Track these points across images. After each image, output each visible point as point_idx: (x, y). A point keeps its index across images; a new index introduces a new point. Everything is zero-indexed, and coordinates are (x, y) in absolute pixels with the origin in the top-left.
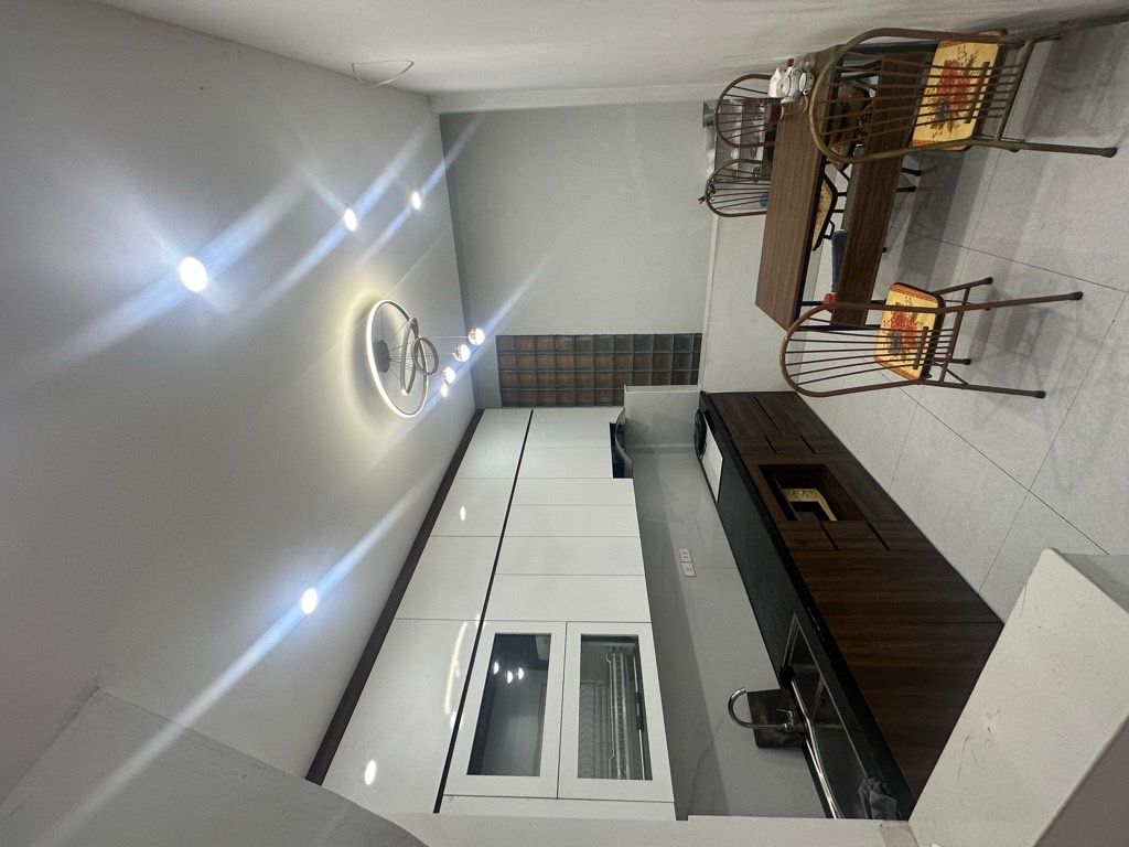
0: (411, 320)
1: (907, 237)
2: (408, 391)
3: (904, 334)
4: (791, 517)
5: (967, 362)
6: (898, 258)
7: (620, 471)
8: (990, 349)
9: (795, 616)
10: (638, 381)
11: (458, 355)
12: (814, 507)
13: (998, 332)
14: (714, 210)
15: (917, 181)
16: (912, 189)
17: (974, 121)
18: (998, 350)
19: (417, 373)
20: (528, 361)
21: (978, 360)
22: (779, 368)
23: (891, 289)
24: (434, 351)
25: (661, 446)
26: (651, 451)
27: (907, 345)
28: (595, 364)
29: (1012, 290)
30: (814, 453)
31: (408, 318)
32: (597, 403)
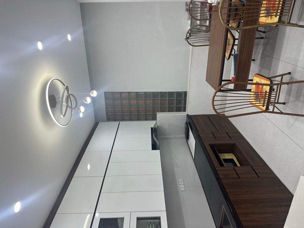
0: (66, 86)
1: (262, 56)
2: (64, 116)
3: (259, 93)
4: (222, 165)
5: (284, 103)
6: (259, 63)
7: (154, 147)
8: (292, 99)
9: (223, 206)
10: (163, 110)
11: (86, 101)
12: (231, 161)
13: (293, 92)
14: (190, 44)
15: (264, 35)
16: (262, 38)
17: (278, 17)
18: (294, 99)
19: (68, 109)
20: (118, 102)
21: (288, 103)
22: (212, 107)
23: (254, 76)
24: (76, 99)
25: (172, 136)
26: (168, 139)
27: (261, 98)
28: (145, 103)
29: (298, 77)
30: (231, 139)
31: (64, 85)
32: (146, 119)
